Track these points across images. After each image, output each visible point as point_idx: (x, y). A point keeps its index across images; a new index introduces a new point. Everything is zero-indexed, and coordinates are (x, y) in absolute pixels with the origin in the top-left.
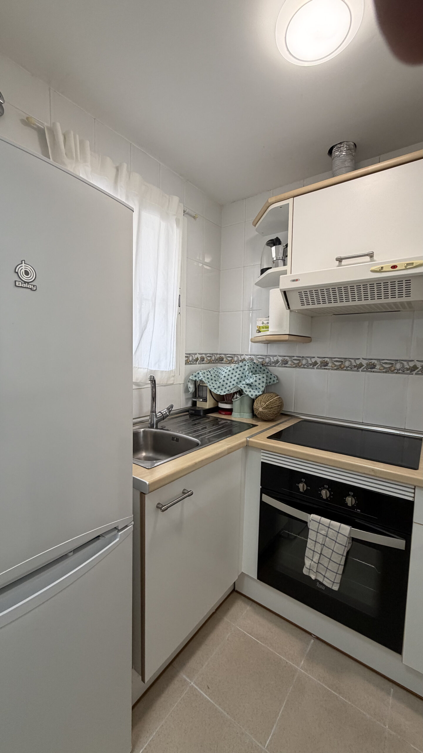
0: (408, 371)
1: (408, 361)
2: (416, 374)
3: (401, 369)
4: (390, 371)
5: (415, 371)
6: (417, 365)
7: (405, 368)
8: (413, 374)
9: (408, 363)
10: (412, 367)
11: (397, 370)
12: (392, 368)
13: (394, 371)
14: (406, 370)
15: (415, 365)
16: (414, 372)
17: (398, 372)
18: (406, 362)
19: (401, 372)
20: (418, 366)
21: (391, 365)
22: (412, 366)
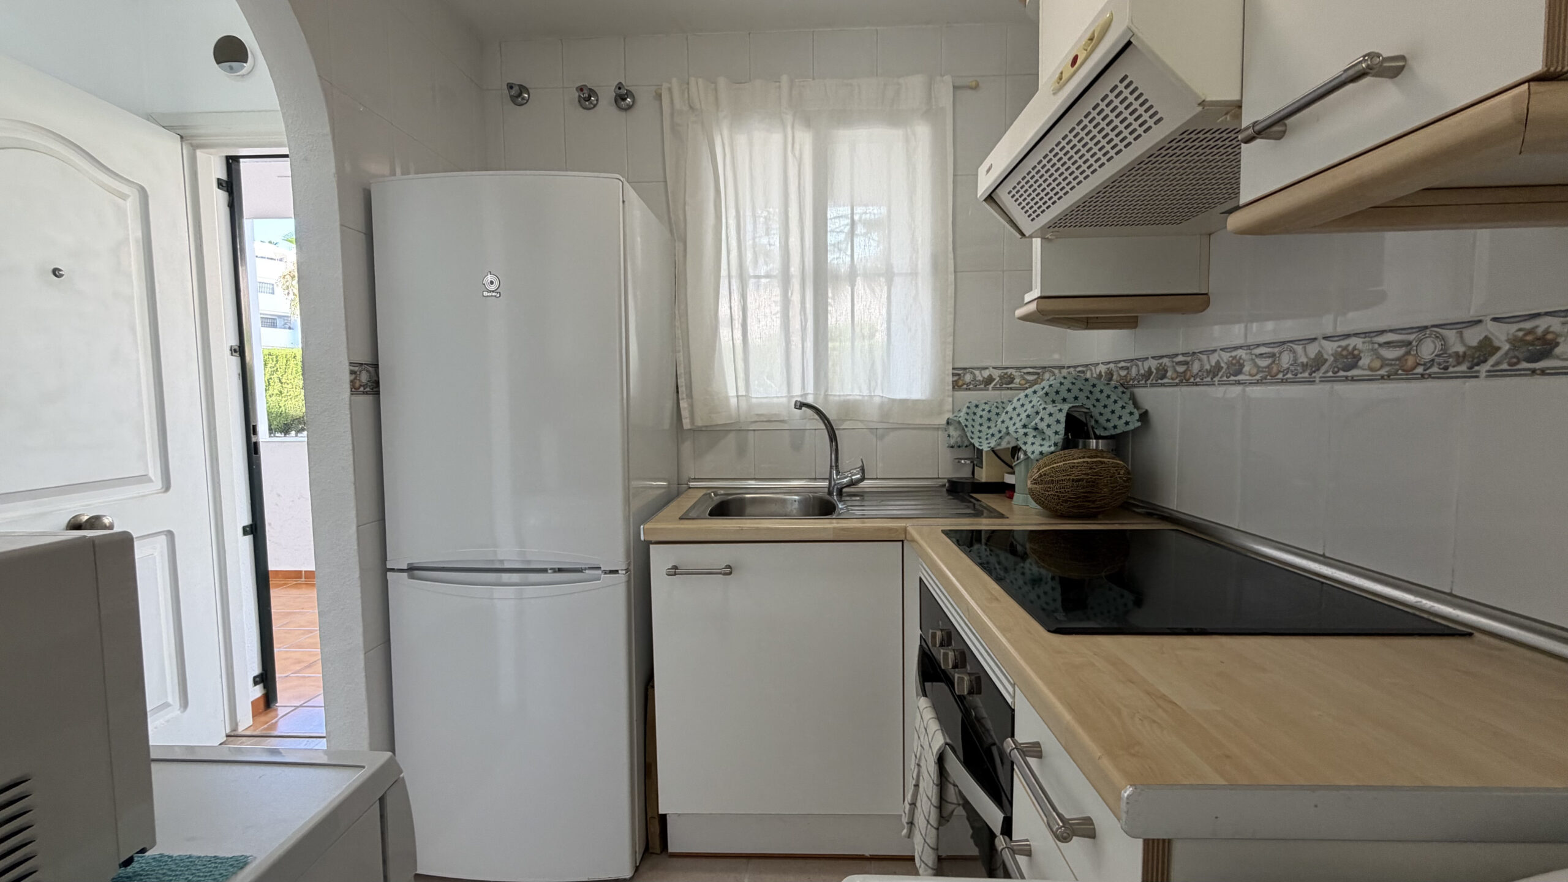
0: (1459, 364)
1: (1462, 326)
2: (1492, 374)
3: (1437, 360)
4: (1400, 372)
5: (1485, 361)
6: (1492, 337)
7: (1450, 356)
8: (1477, 377)
9: (1461, 333)
10: (1474, 348)
11: (1424, 365)
12: (1406, 360)
13: (1415, 372)
14: (1455, 363)
15: (1486, 338)
16: (1484, 368)
17: (1427, 372)
18: (1454, 331)
19: (1435, 373)
20: (1497, 343)
21: (1402, 351)
22: (1474, 343)
